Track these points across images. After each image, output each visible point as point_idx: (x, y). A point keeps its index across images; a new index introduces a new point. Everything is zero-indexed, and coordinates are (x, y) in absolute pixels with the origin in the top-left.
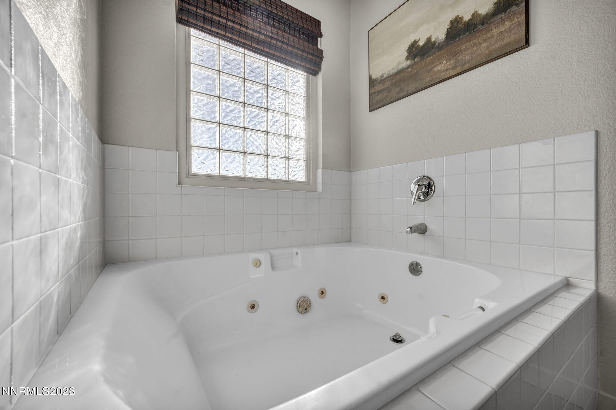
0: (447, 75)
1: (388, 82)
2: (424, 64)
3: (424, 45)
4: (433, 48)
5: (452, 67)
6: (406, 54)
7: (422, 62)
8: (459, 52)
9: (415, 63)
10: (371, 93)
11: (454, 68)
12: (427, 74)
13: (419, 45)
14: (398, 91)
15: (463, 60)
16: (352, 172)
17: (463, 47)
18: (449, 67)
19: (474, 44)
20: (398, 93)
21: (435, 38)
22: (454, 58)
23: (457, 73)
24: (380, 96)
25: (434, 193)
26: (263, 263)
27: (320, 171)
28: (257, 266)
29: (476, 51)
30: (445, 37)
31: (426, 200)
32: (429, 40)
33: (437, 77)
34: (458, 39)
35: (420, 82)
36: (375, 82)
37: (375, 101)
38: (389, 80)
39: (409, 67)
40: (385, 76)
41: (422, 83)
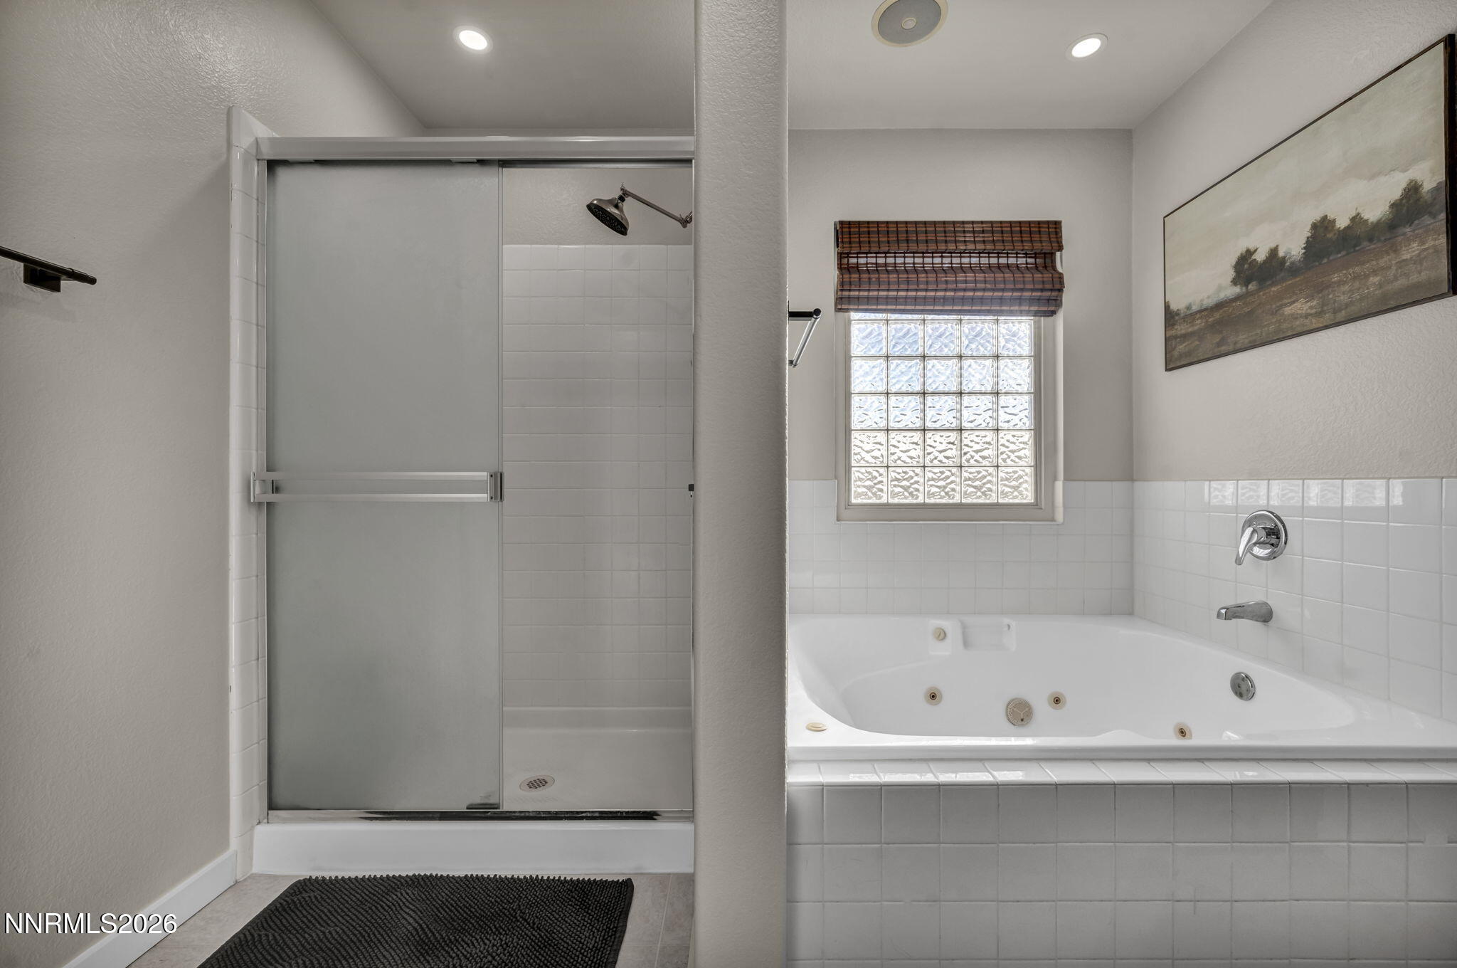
0: (1306, 325)
1: (1199, 321)
2: (1264, 297)
3: (1265, 262)
4: (1281, 270)
5: (1316, 313)
6: (1231, 274)
7: (1261, 293)
8: (1328, 287)
9: (1248, 294)
10: (1169, 337)
11: (1319, 314)
12: (1271, 317)
13: (1255, 259)
14: (1218, 340)
15: (1335, 301)
16: (1136, 480)
17: (1335, 278)
18: (1309, 311)
19: (1356, 275)
20: (1219, 345)
21: (1284, 251)
22: (1320, 295)
23: (1325, 324)
24: (1184, 345)
25: (1286, 543)
26: (949, 635)
27: (1059, 485)
28: (941, 638)
29: (1359, 289)
30: (1304, 253)
31: (1274, 558)
32: (1274, 252)
33: (1290, 326)
34: (1325, 260)
35: (1259, 332)
36: (1177, 318)
37: (1176, 353)
38: (1201, 318)
39: (1237, 298)
40: (1195, 308)
41: (1261, 332)
